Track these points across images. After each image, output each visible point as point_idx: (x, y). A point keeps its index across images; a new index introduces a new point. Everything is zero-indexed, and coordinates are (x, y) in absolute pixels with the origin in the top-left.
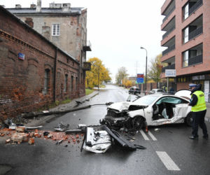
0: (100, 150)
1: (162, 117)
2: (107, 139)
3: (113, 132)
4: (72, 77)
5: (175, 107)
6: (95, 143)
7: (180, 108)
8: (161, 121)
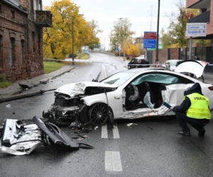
0: (22, 151)
1: (145, 106)
2: (36, 135)
3: (48, 126)
4: (13, 39)
5: (165, 89)
6: (16, 141)
7: (174, 91)
8: (140, 112)
